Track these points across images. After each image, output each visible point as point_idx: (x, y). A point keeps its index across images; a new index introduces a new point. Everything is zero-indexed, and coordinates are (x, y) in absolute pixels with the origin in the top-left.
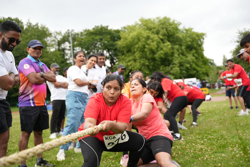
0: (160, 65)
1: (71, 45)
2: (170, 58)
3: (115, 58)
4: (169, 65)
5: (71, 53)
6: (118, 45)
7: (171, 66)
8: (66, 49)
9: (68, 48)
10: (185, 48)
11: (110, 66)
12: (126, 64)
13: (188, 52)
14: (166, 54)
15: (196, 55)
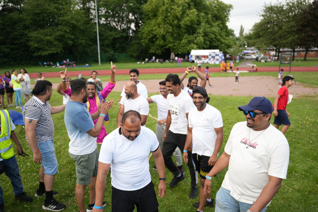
0: (185, 33)
1: (96, 5)
2: (196, 26)
3: (140, 22)
4: (193, 33)
5: (95, 13)
6: (144, 9)
7: (195, 35)
8: (91, 9)
9: (93, 7)
10: (212, 17)
11: (135, 29)
12: (151, 28)
13: (213, 22)
14: (192, 22)
15: (221, 26)
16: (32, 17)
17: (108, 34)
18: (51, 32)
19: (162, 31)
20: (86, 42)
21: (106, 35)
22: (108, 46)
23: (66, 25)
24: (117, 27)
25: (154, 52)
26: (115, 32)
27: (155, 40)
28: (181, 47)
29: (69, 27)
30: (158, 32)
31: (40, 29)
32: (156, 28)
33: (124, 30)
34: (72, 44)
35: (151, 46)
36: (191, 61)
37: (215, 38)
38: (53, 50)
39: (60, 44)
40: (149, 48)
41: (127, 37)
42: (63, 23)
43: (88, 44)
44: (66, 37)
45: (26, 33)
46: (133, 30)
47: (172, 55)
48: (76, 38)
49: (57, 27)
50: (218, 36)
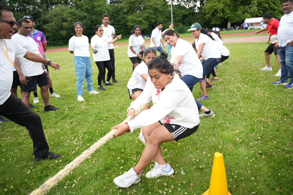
0: (240, 5)
4: (248, 4)
7: (250, 6)
11: (200, 6)
12: (213, 5)
16: (129, 5)
17: (179, 12)
18: (141, 14)
19: (221, 6)
20: (164, 20)
21: (177, 13)
22: (179, 21)
23: (151, 8)
24: (185, 6)
25: (215, 23)
26: (184, 10)
27: (216, 14)
28: (237, 17)
29: (153, 9)
30: (218, 7)
31: (134, 13)
32: (216, 4)
33: (191, 8)
34: (154, 22)
35: (213, 19)
36: (245, 28)
37: (268, 7)
38: (143, 27)
39: (147, 22)
40: (211, 21)
41: (193, 13)
42: (149, 8)
43: (164, 21)
44: (150, 17)
45: (126, 16)
46: (198, 7)
47: (229, 24)
48: (156, 17)
49: (145, 10)
50: (271, 5)
